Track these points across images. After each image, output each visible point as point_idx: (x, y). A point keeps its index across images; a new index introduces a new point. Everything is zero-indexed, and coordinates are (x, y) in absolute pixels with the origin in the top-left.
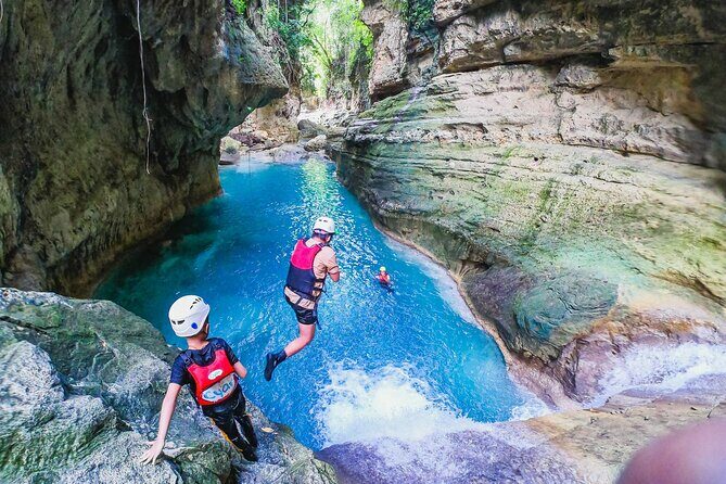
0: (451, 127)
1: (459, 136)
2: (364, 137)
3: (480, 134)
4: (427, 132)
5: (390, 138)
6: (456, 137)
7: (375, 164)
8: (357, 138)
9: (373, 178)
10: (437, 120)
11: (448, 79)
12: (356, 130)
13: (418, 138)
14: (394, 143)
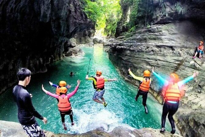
0: (158, 47)
1: (162, 50)
2: (120, 47)
3: (171, 51)
4: (148, 48)
5: (132, 49)
6: (161, 51)
7: (125, 59)
8: (118, 47)
9: (123, 64)
10: (152, 43)
11: (157, 27)
12: (116, 44)
13: (144, 50)
14: (133, 51)
